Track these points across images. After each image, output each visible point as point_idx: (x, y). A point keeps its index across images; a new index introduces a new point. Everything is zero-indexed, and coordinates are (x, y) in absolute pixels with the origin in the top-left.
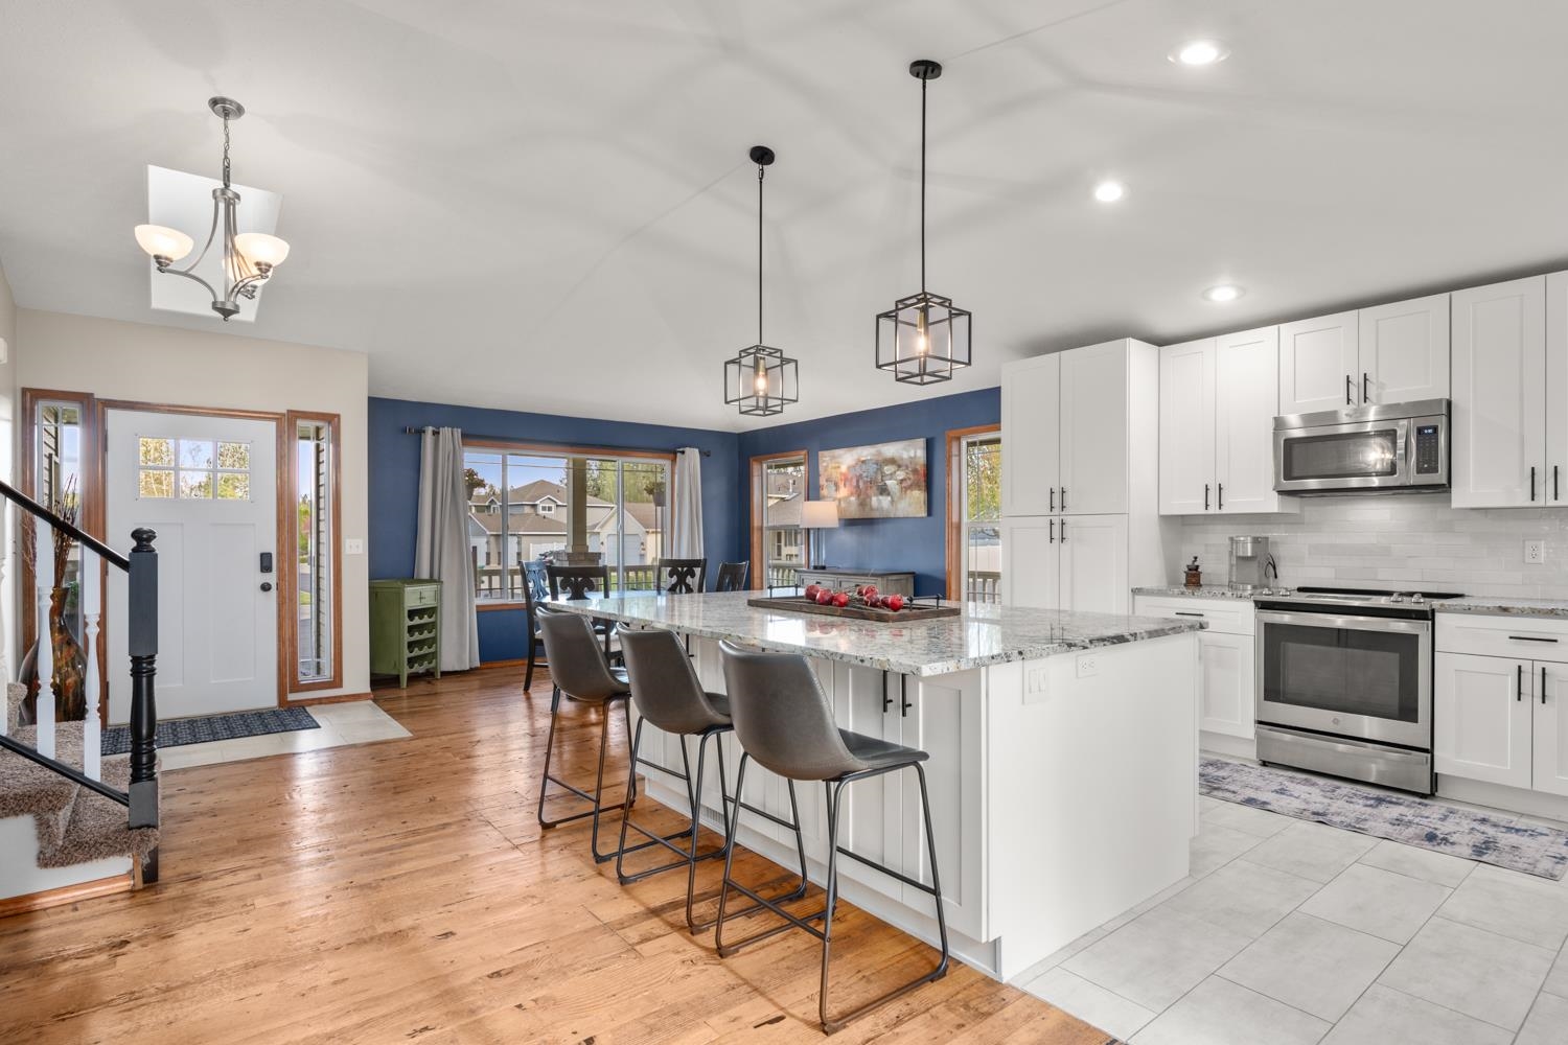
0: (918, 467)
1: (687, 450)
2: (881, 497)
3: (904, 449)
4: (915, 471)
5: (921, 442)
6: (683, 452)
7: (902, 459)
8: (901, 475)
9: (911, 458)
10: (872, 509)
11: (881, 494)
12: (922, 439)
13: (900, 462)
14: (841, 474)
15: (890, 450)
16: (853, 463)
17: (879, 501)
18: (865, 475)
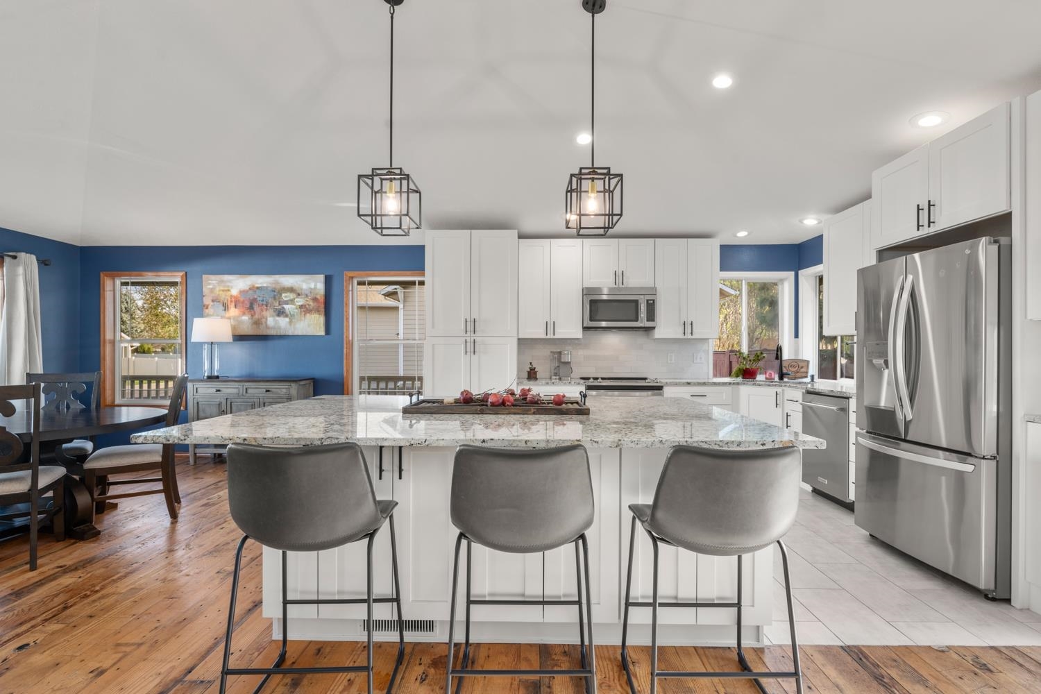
0: (318, 297)
1: (22, 255)
2: (278, 318)
3: (303, 281)
4: (315, 300)
5: (321, 277)
6: (15, 257)
7: (302, 289)
8: (300, 301)
9: (311, 289)
10: (267, 327)
11: (279, 315)
12: (323, 276)
13: (299, 292)
14: (231, 296)
15: (288, 280)
16: (247, 288)
17: (276, 322)
18: (259, 299)
